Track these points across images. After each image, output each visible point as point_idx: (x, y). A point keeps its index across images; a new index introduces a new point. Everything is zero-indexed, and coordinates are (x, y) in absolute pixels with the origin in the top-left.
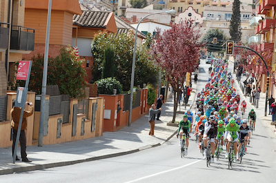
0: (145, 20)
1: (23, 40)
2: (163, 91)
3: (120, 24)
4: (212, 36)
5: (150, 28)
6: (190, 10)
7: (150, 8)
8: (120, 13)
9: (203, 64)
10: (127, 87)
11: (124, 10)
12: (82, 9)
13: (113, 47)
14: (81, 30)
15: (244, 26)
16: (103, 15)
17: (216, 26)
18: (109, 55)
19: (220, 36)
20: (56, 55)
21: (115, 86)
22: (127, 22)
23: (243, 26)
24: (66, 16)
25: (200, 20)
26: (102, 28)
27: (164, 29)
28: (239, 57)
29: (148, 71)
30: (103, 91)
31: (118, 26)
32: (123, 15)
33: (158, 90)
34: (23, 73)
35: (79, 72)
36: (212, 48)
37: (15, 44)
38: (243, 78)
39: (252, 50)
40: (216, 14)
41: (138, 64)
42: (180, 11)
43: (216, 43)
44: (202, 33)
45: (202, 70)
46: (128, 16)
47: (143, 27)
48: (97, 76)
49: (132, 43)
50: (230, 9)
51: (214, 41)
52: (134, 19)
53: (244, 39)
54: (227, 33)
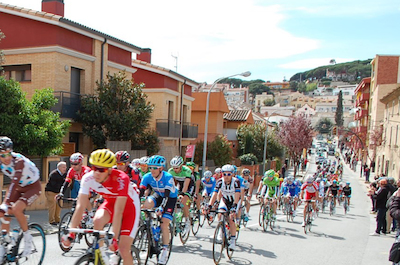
0: (274, 114)
1: (190, 132)
2: (286, 162)
3: (256, 117)
4: (322, 123)
5: (277, 119)
6: (306, 106)
7: (278, 105)
8: (256, 110)
9: (315, 142)
10: (261, 160)
11: (259, 108)
12: (230, 109)
13: (251, 133)
14: (229, 124)
15: (346, 115)
16: (244, 112)
17: (325, 116)
18: (248, 139)
19: (328, 123)
20: (212, 140)
21: (253, 159)
22: (262, 116)
23: (344, 115)
24: (219, 114)
25: (313, 113)
26: (244, 121)
27: (285, 119)
28: (342, 137)
29: (276, 148)
30: (245, 163)
31: (255, 118)
32: (259, 111)
33: (283, 161)
34: (190, 153)
35: (228, 150)
36: (323, 131)
37: (185, 134)
38: (345, 152)
39: (351, 131)
40: (325, 108)
41: (268, 144)
42: (299, 107)
43: (325, 128)
44: (315, 122)
45: (314, 147)
46: (262, 112)
47: (272, 119)
48: (240, 153)
49: (264, 130)
50: (335, 104)
51: (324, 126)
52: (267, 114)
53: (345, 125)
54: (333, 121)
